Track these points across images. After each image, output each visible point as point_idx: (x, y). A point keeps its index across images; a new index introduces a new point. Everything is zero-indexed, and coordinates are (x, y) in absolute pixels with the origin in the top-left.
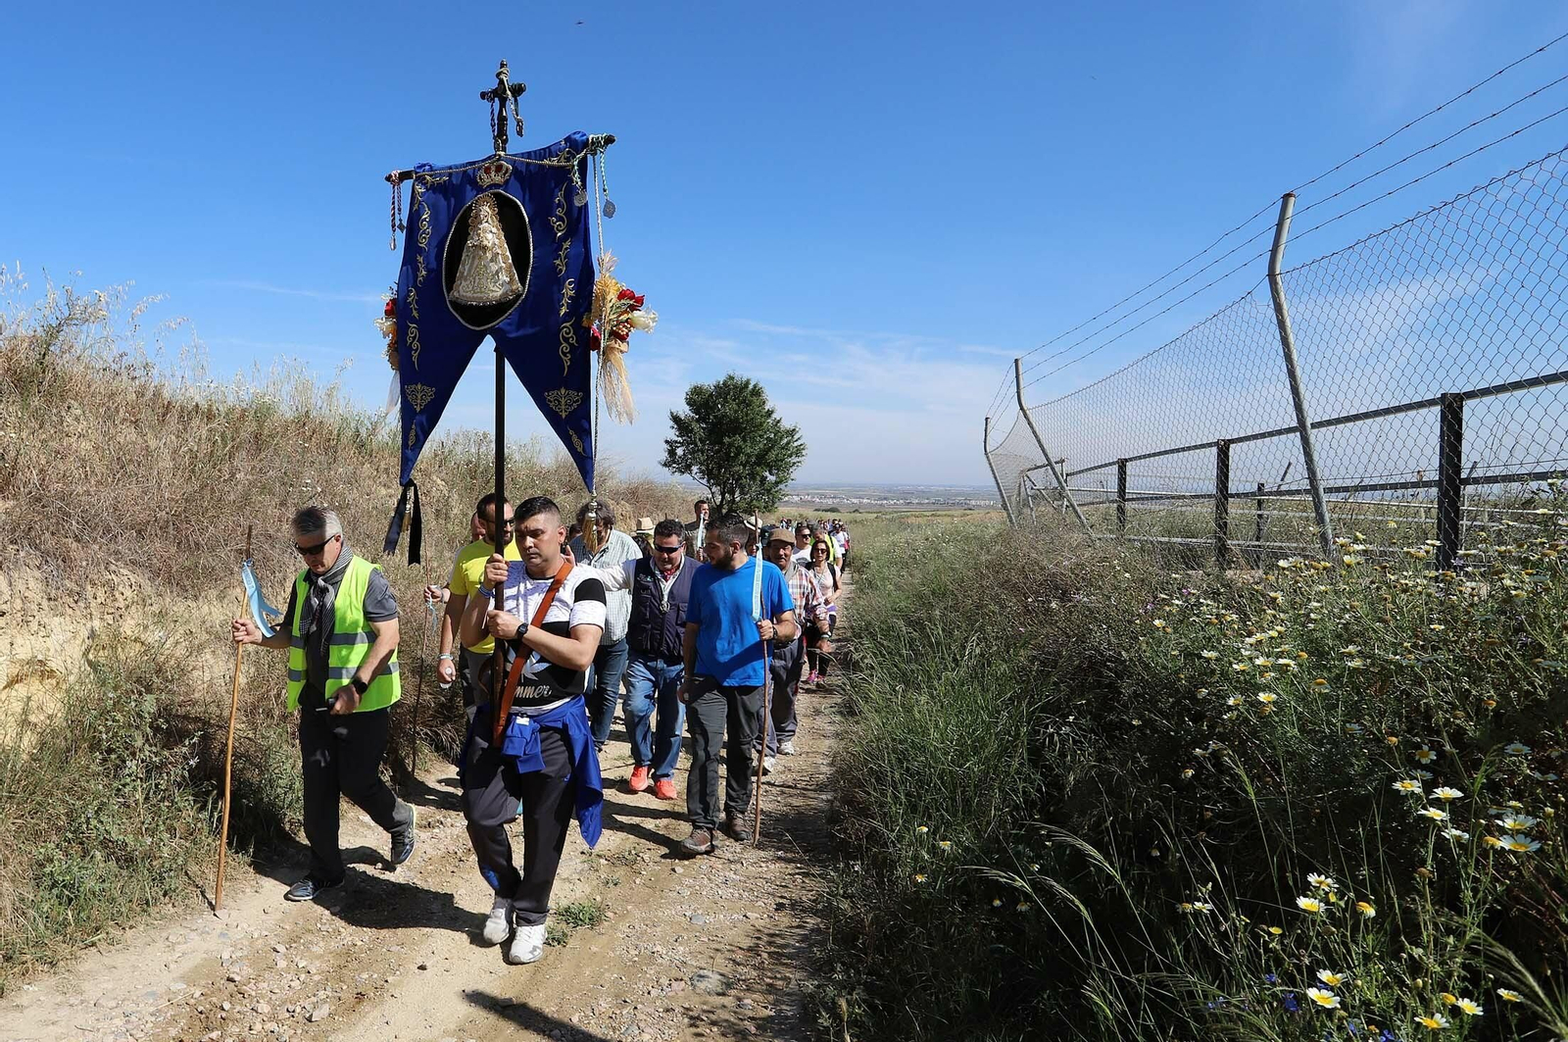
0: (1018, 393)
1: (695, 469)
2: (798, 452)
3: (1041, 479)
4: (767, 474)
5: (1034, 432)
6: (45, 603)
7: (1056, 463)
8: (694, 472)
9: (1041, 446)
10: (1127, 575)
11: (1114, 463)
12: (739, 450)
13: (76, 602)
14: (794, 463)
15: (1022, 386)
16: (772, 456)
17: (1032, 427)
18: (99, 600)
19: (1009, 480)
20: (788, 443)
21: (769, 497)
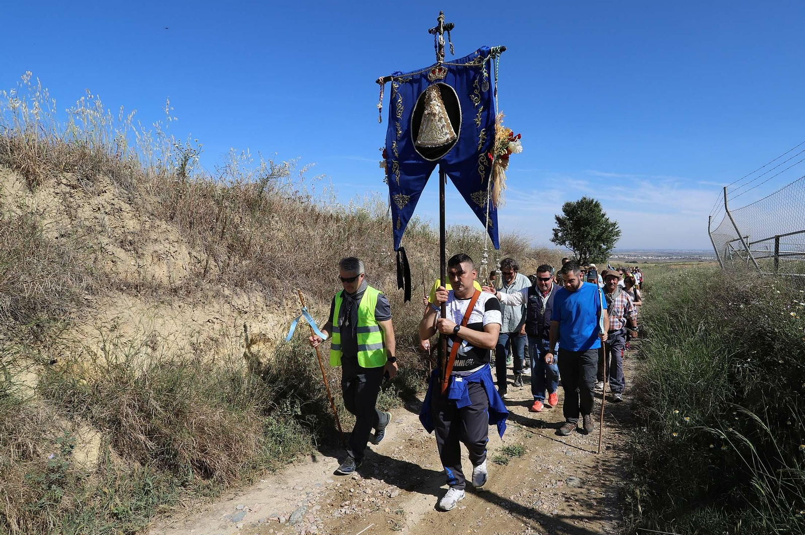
0: (725, 204)
1: (567, 243)
2: (617, 234)
3: (736, 246)
4: (602, 245)
5: (733, 223)
6: (265, 308)
7: (744, 238)
8: (567, 244)
9: (737, 229)
10: (778, 292)
11: (773, 238)
12: (589, 233)
13: (279, 307)
14: (615, 240)
15: (727, 201)
16: (605, 236)
17: (732, 220)
18: (289, 306)
19: (721, 247)
20: (612, 230)
21: (603, 256)
